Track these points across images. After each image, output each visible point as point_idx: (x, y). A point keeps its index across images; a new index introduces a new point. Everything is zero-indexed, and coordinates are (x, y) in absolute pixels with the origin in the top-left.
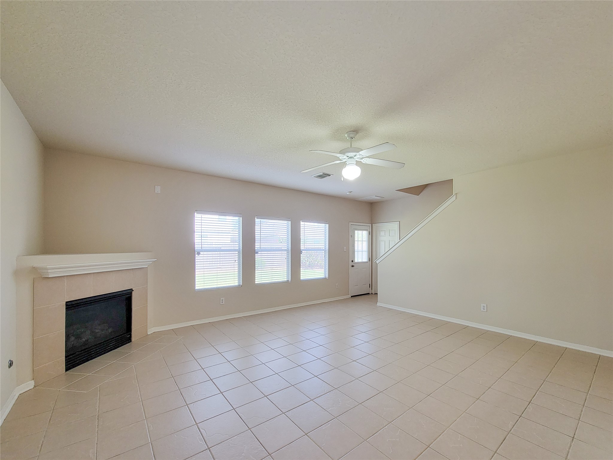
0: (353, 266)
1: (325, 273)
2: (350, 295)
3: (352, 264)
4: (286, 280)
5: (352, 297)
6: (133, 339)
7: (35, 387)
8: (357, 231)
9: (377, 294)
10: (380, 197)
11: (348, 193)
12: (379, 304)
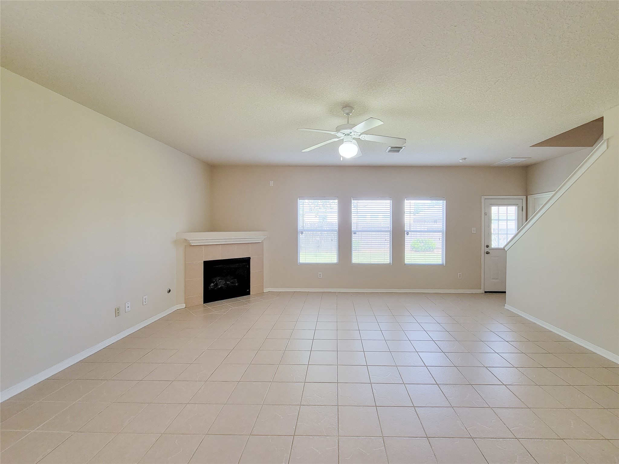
0: (488, 253)
1: (443, 259)
2: (482, 290)
3: (487, 250)
4: (389, 262)
5: (485, 292)
6: (251, 293)
7: (185, 308)
8: (497, 207)
9: (505, 292)
10: (525, 158)
11: (460, 161)
12: (507, 307)
